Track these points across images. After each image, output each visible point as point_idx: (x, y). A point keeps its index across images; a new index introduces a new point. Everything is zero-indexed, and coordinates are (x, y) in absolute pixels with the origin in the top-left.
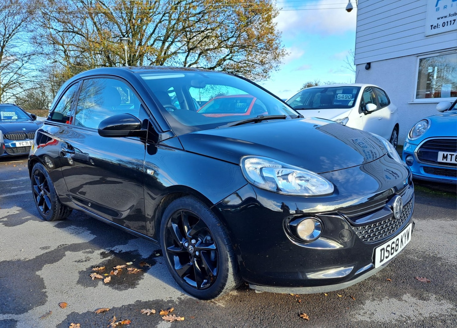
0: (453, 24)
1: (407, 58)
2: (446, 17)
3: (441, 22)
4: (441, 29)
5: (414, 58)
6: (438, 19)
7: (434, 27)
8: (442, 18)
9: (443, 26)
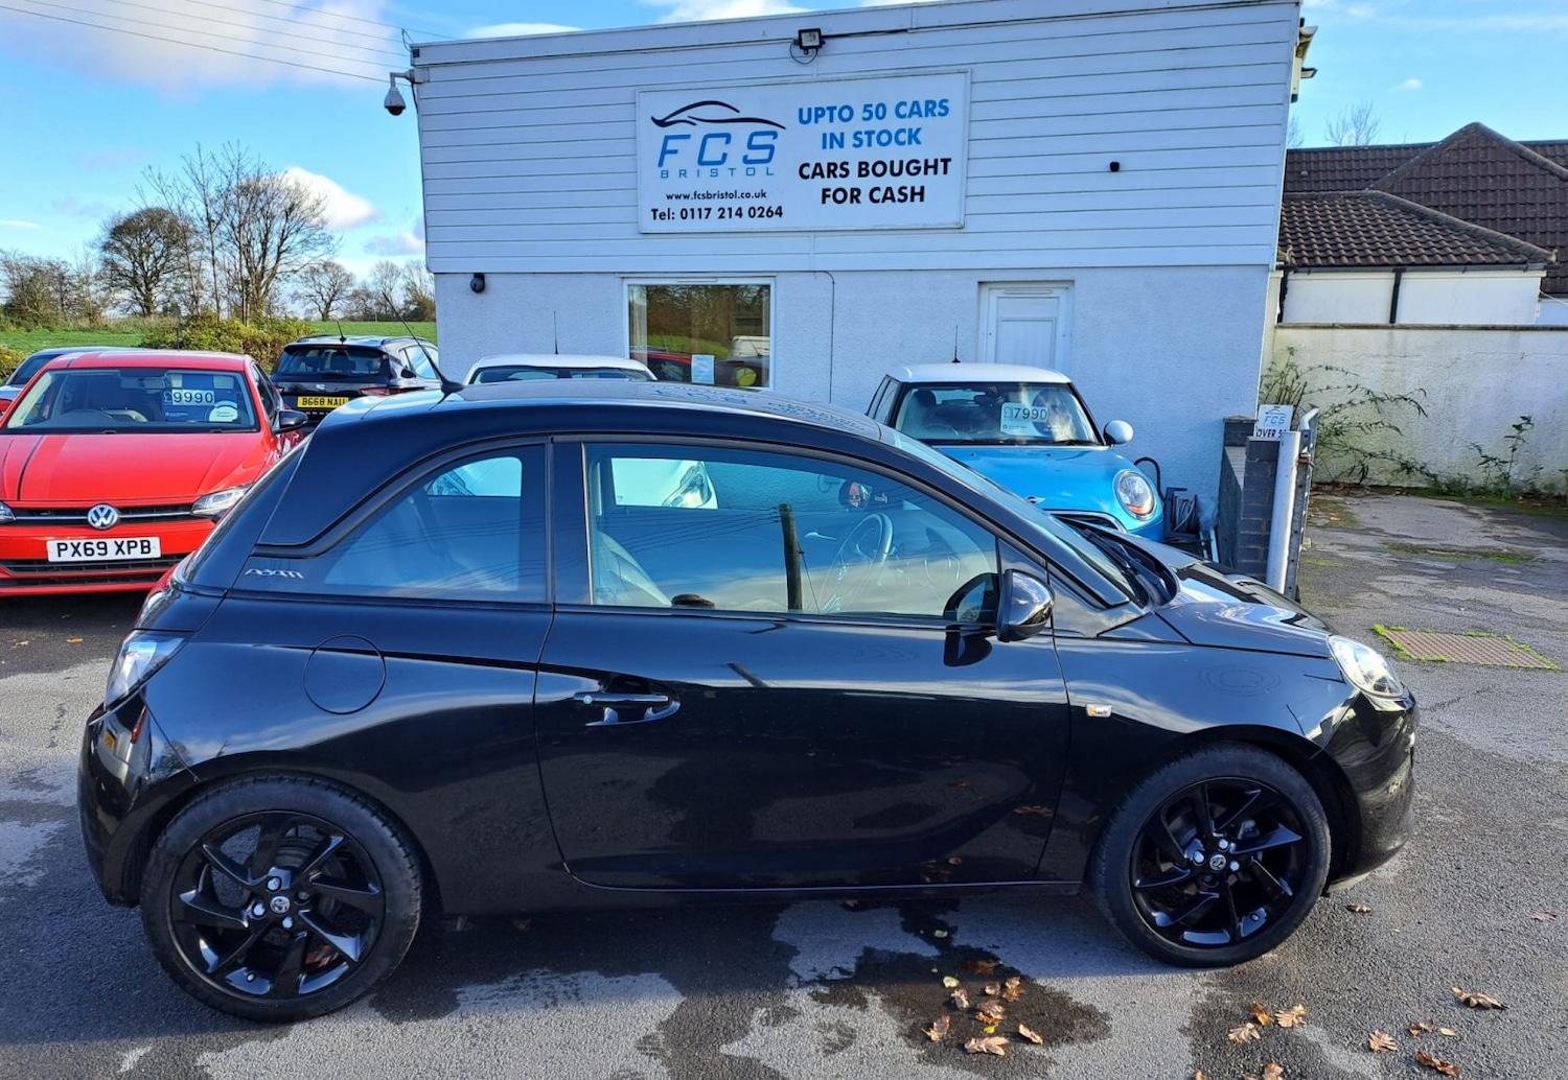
0: (707, 217)
1: (597, 278)
2: (686, 197)
3: (677, 206)
4: (677, 224)
5: (615, 281)
6: (669, 197)
7: (660, 216)
8: (678, 197)
9: (685, 218)
